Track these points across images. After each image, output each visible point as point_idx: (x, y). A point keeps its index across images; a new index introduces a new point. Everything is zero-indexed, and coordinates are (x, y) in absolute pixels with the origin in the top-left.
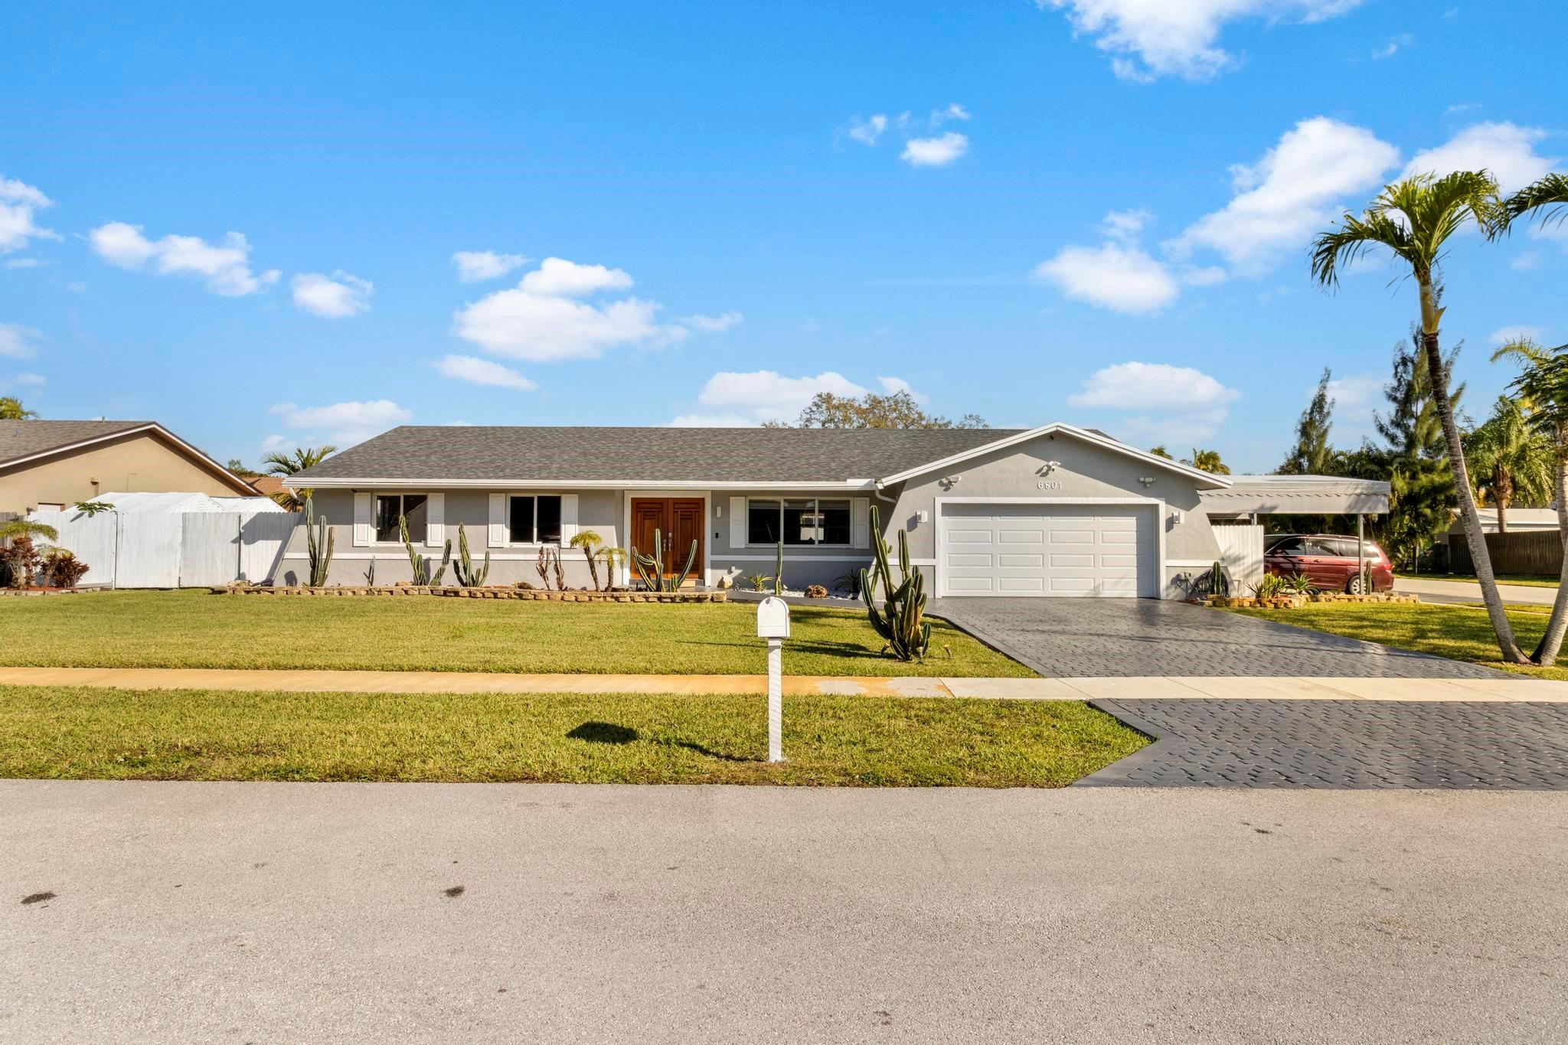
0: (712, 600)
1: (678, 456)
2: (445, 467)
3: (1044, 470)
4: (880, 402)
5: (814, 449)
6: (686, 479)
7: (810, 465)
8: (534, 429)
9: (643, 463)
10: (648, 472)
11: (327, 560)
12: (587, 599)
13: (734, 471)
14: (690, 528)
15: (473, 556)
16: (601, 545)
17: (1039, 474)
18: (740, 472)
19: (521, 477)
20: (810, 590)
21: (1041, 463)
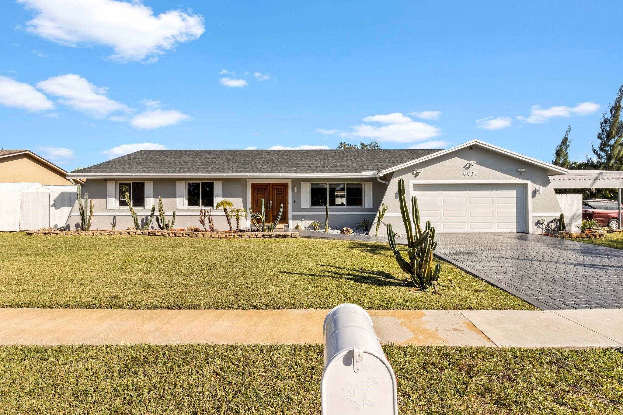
0: (291, 236)
1: (275, 162)
2: (154, 168)
3: (467, 166)
4: (366, 146)
5: (343, 158)
6: (278, 172)
7: (342, 166)
8: (206, 151)
9: (257, 165)
10: (259, 169)
11: (90, 216)
12: (224, 236)
13: (303, 168)
14: (281, 198)
15: (166, 214)
16: (233, 207)
17: (465, 168)
18: (306, 169)
19: (192, 172)
20: (343, 230)
21: (465, 162)
